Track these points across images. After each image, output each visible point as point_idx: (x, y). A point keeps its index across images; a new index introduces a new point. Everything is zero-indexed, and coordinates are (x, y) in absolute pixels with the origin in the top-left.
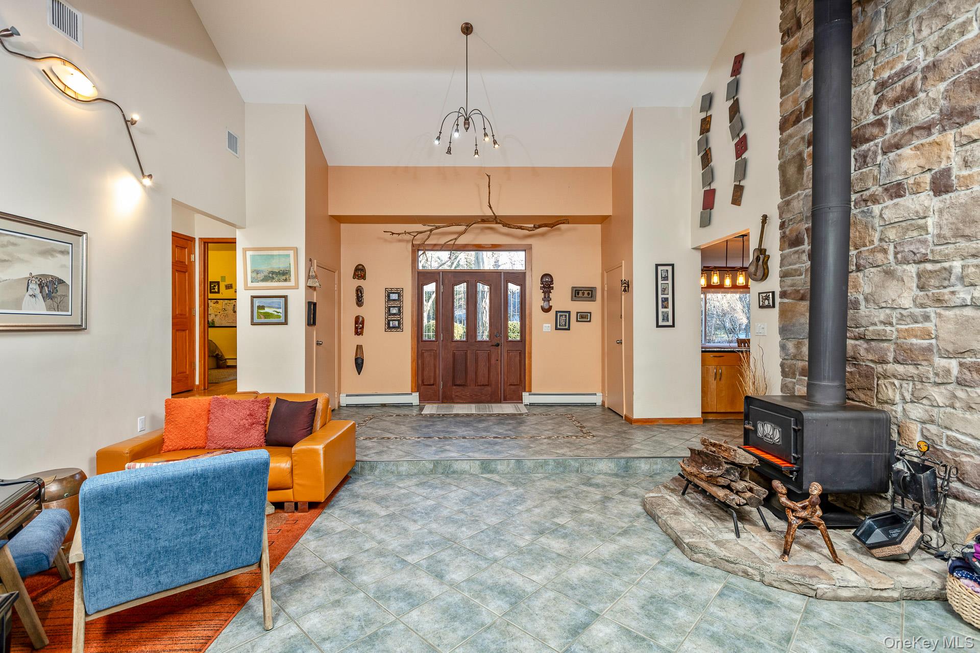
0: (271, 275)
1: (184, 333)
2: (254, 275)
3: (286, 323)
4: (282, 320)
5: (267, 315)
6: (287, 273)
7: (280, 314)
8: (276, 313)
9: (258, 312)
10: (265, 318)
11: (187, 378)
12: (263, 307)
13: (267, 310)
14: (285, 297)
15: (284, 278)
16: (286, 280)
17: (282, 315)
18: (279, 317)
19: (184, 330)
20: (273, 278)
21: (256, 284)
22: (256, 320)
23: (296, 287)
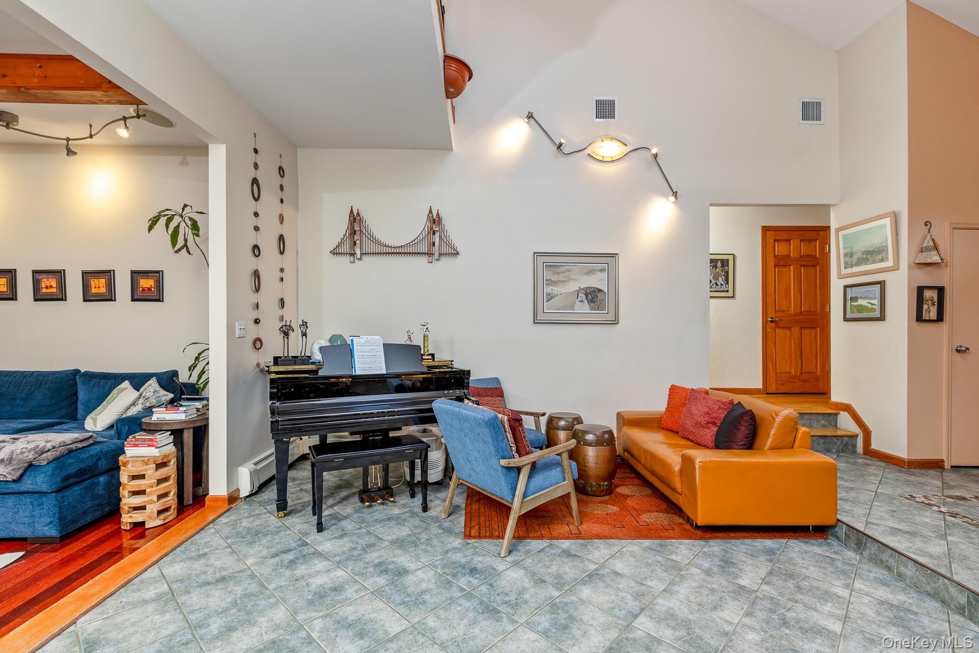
0: (864, 256)
1: (813, 331)
2: (848, 259)
3: (882, 318)
4: (877, 314)
5: (861, 309)
6: (883, 250)
7: (874, 306)
8: (870, 306)
9: (851, 305)
10: (859, 312)
11: (817, 379)
12: (854, 299)
13: (861, 302)
14: (882, 284)
15: (880, 257)
16: (882, 260)
17: (877, 308)
18: (873, 310)
19: (814, 328)
20: (867, 260)
21: (849, 271)
22: (849, 315)
23: (896, 267)
